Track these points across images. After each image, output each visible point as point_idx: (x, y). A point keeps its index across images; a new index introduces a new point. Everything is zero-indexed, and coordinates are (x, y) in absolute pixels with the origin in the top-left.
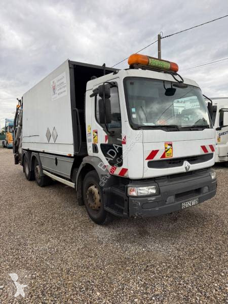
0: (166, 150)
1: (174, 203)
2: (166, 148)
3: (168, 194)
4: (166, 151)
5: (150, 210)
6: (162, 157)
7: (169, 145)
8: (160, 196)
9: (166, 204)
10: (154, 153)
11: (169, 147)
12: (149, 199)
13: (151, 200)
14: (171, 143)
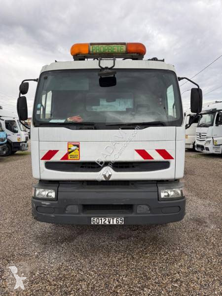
0: (70, 150)
1: (79, 213)
2: (69, 149)
3: (69, 202)
4: (70, 153)
5: (44, 214)
6: (63, 159)
7: (74, 145)
8: (56, 202)
9: (65, 213)
10: (51, 153)
11: (73, 148)
12: (43, 203)
13: (45, 204)
14: (77, 144)
